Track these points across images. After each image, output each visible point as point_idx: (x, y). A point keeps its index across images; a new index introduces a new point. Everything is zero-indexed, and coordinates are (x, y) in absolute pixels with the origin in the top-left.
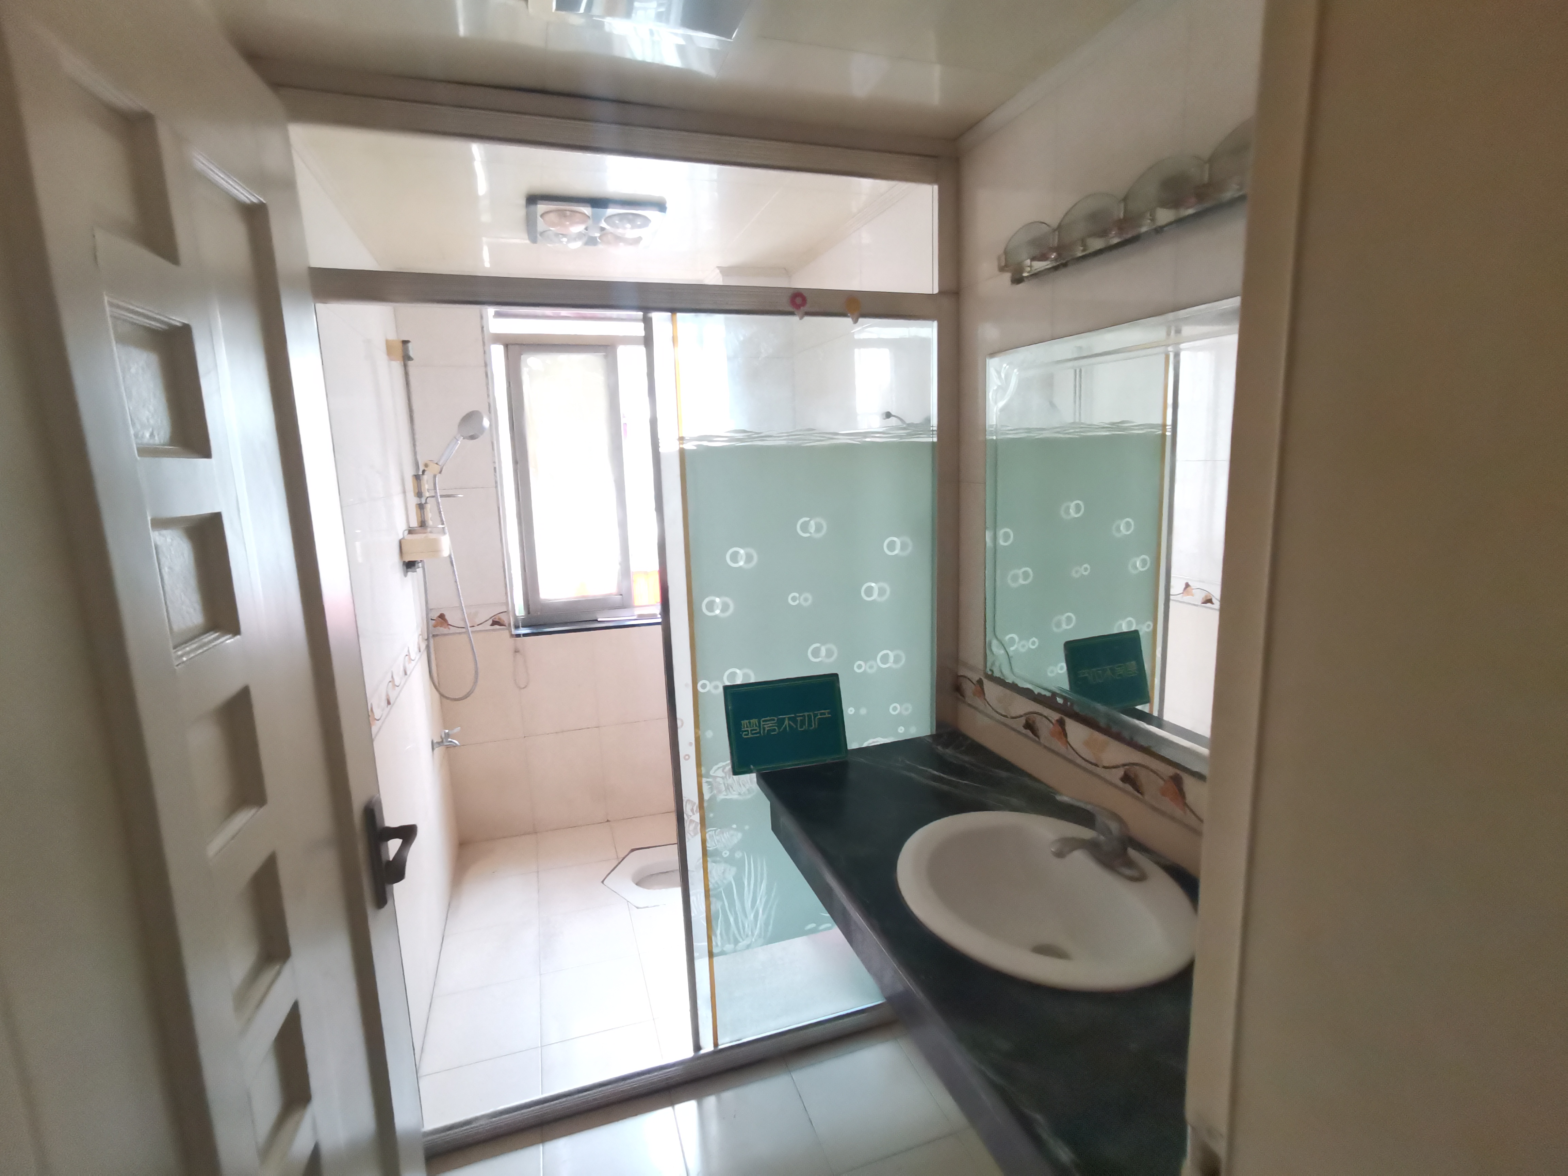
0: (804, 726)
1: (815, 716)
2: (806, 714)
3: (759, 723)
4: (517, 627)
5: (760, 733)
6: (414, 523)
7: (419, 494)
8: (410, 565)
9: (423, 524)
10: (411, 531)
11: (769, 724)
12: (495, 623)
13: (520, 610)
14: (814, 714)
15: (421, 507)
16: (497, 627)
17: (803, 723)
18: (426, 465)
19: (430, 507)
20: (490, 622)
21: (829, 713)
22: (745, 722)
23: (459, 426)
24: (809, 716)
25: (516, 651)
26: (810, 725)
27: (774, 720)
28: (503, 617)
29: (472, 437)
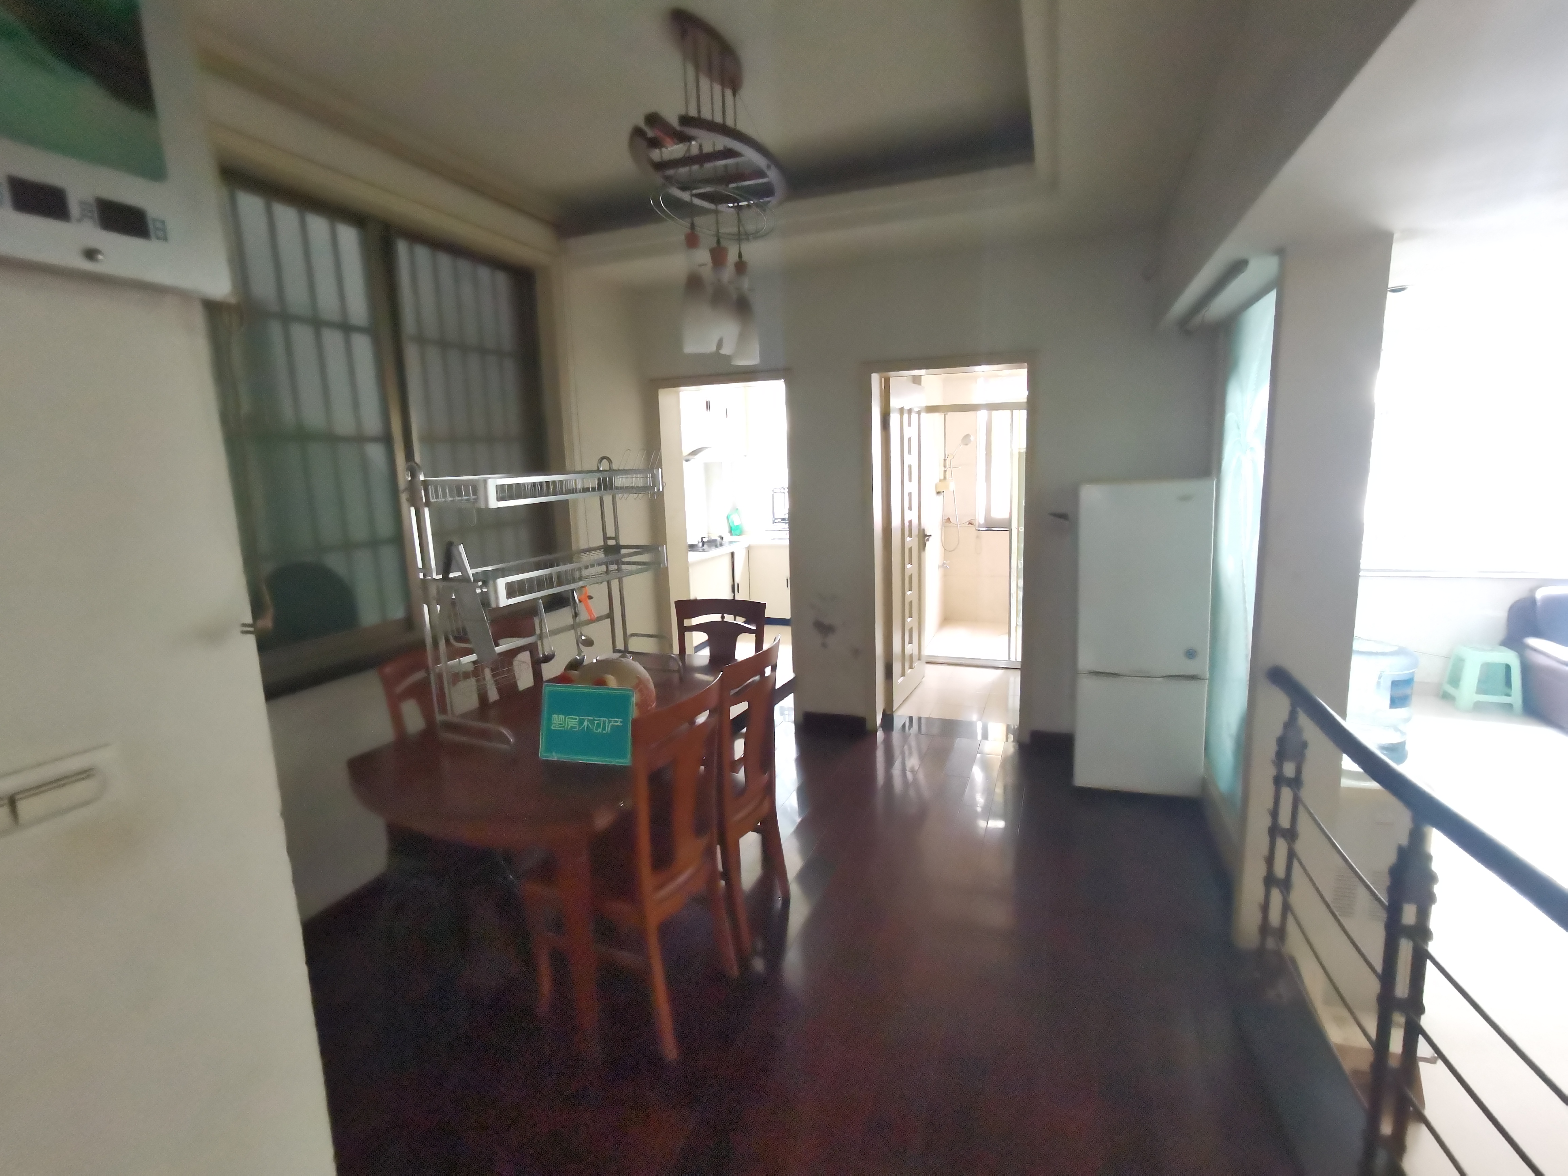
0: (599, 729)
1: (610, 722)
2: (602, 719)
3: (565, 719)
4: (979, 527)
5: (564, 726)
6: (942, 478)
7: (945, 467)
8: (938, 493)
9: (945, 478)
10: (940, 480)
11: (572, 722)
12: (970, 523)
13: (982, 521)
14: (609, 721)
15: (945, 471)
16: (970, 525)
17: (598, 725)
18: (948, 455)
19: (948, 473)
20: (968, 523)
21: (621, 722)
22: (555, 716)
23: (962, 439)
24: (604, 722)
25: (977, 537)
26: (604, 729)
27: (576, 719)
28: (973, 522)
29: (966, 445)
